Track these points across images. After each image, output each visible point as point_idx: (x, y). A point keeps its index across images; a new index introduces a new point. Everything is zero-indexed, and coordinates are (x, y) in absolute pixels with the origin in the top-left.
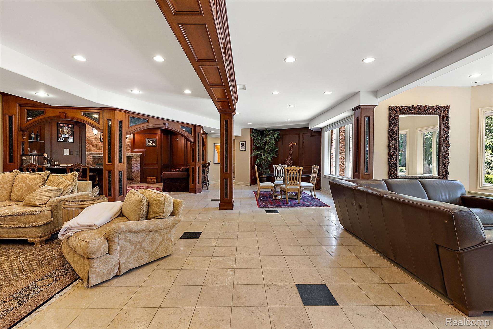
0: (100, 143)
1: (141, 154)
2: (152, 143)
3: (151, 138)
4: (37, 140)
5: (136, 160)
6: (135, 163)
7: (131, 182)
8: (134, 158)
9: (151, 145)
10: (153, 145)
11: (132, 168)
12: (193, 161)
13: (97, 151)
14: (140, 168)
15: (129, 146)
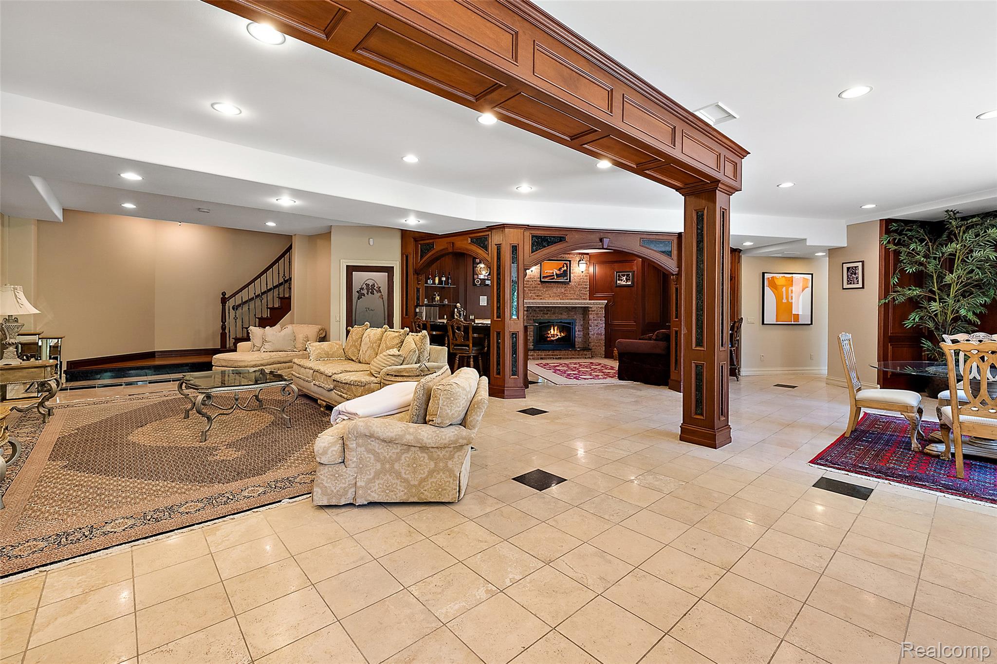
0: (539, 285)
1: (606, 301)
2: (625, 279)
3: (624, 270)
4: (448, 285)
5: (597, 314)
6: (596, 320)
7: (586, 355)
8: (592, 311)
9: (624, 283)
10: (628, 283)
11: (590, 328)
12: (677, 317)
13: (534, 299)
14: (605, 329)
15: (587, 288)
